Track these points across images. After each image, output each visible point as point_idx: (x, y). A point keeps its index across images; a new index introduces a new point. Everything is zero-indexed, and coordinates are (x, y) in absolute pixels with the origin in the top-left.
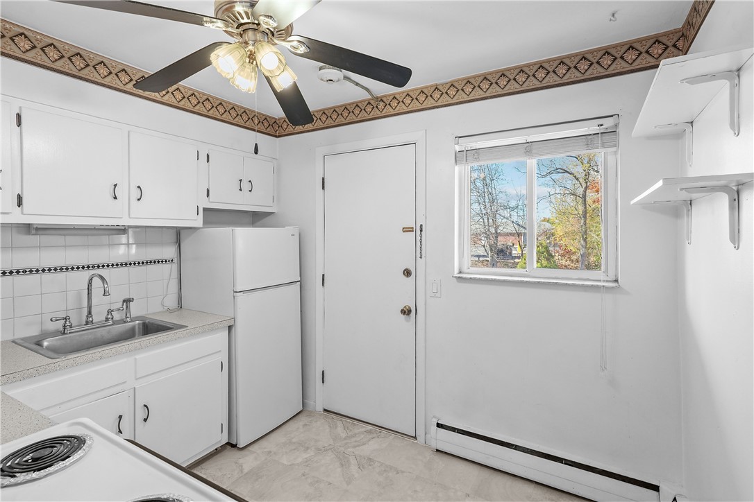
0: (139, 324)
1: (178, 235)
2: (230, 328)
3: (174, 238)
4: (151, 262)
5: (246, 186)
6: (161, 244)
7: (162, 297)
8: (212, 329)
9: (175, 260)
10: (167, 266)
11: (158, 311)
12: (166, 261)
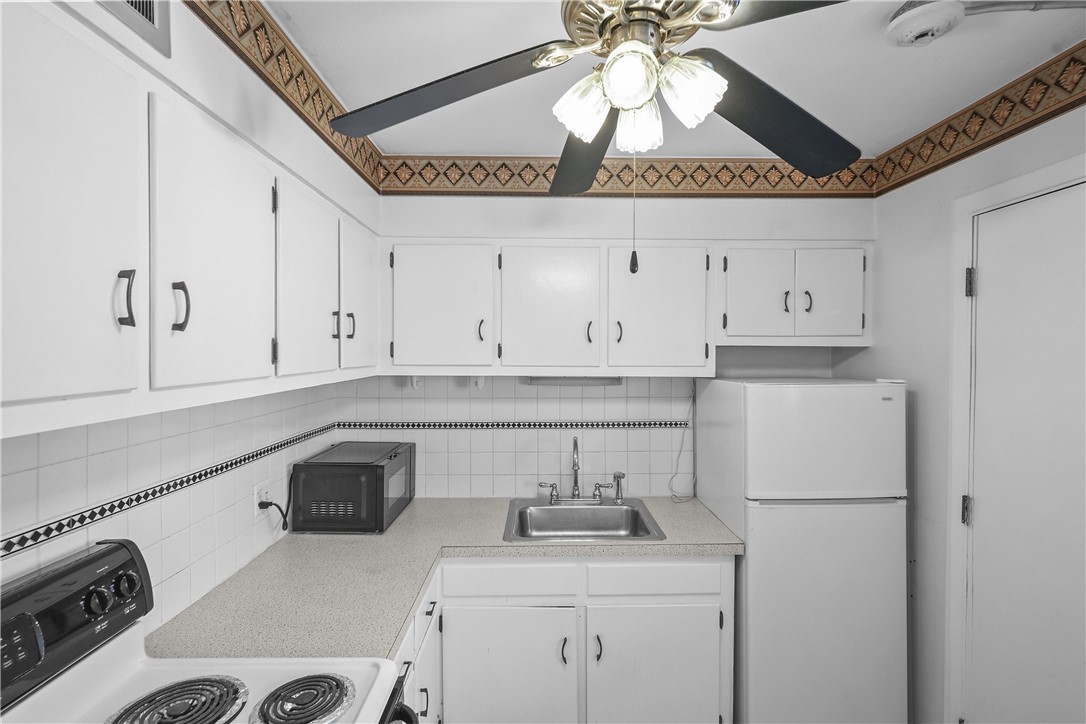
0: (627, 511)
1: (693, 388)
2: (738, 560)
3: (687, 391)
4: (655, 424)
5: (798, 302)
6: (670, 398)
7: (670, 476)
8: (700, 552)
9: (690, 424)
10: (677, 431)
11: (663, 495)
12: (676, 424)
